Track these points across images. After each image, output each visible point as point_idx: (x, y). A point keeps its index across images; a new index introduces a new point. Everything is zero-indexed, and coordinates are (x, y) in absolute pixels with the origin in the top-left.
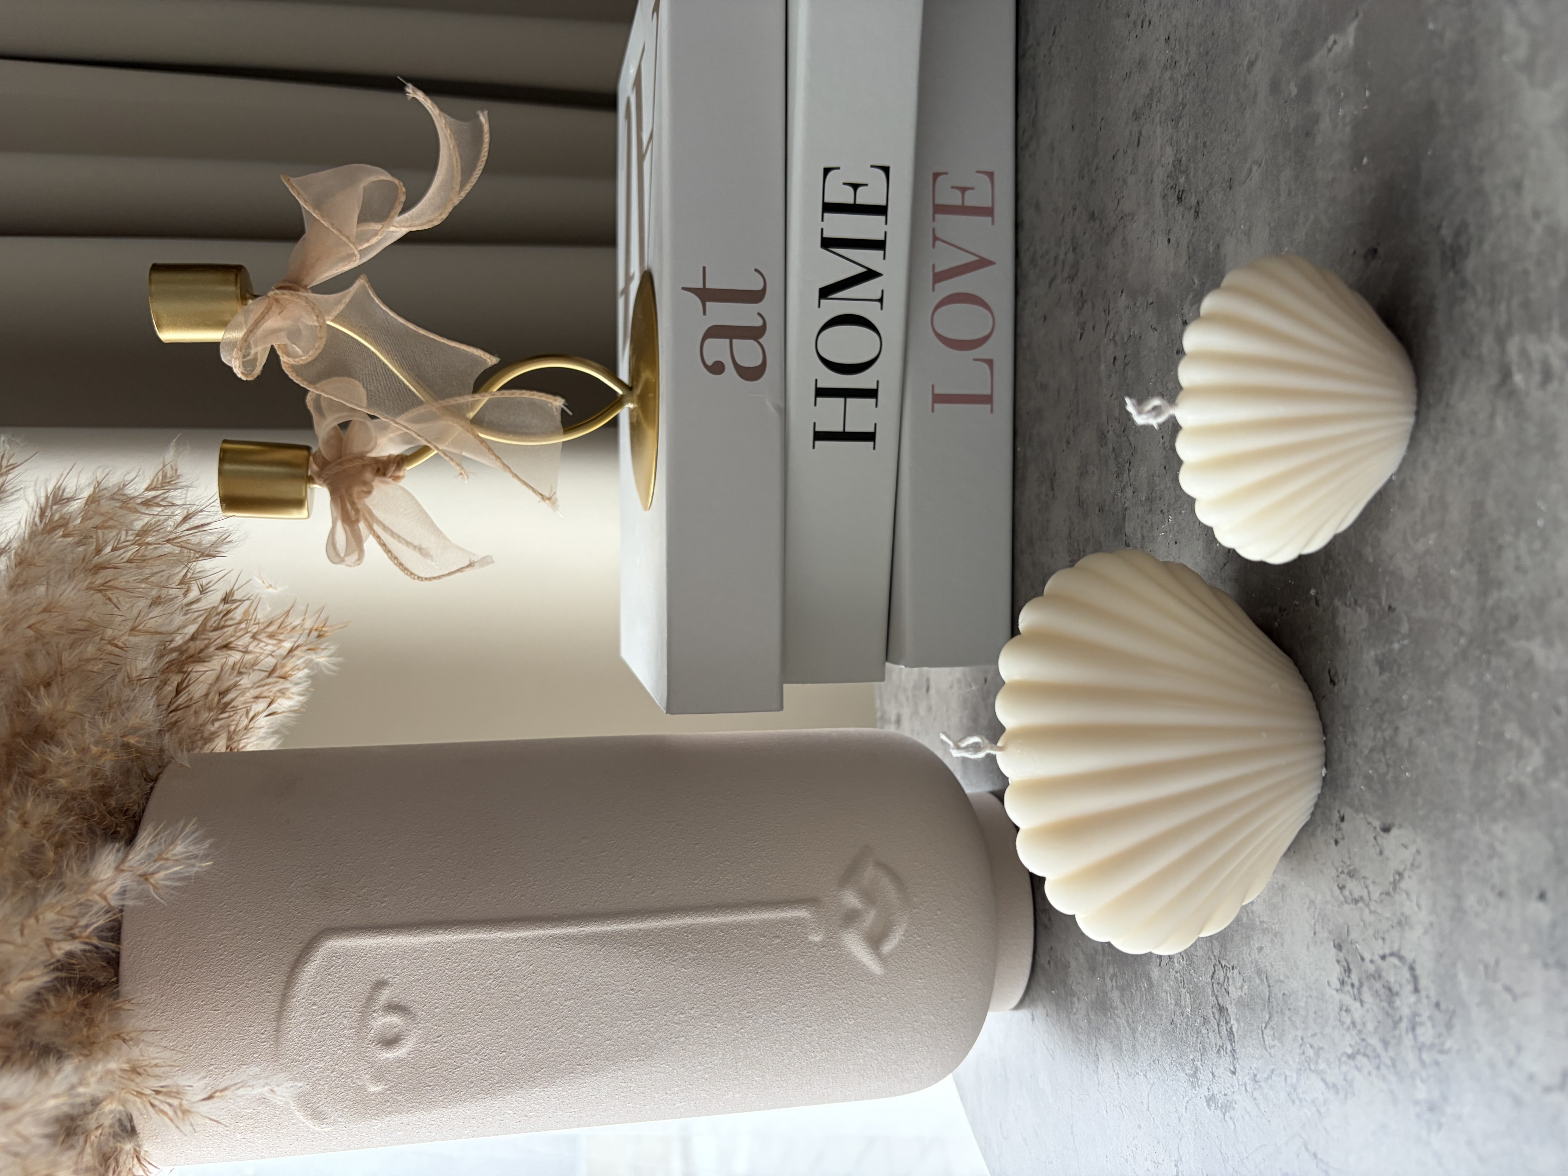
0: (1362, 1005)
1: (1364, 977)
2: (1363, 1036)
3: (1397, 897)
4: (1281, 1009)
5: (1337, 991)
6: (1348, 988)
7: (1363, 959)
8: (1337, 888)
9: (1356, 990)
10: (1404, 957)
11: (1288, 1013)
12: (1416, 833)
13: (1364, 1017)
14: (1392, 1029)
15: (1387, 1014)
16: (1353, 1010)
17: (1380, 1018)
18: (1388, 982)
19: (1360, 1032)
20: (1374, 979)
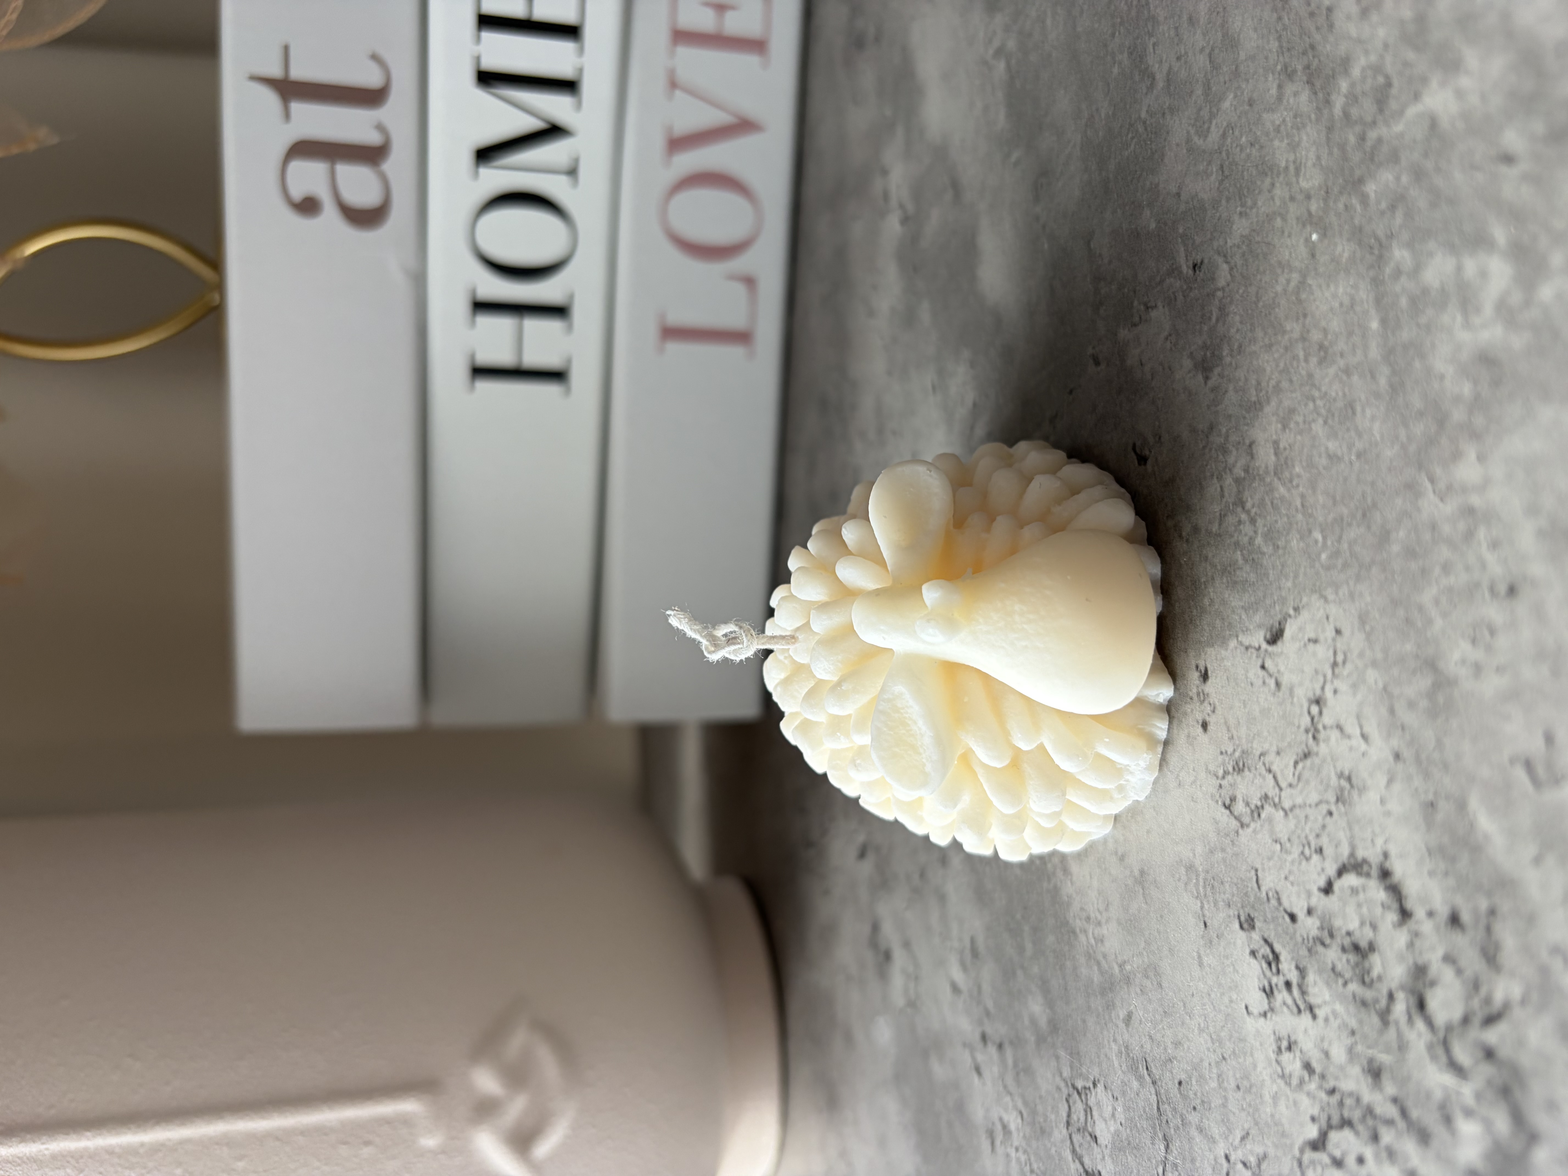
0: (1314, 1017)
1: (1304, 952)
2: (1331, 1084)
3: (1323, 749)
4: (1181, 1116)
5: (1265, 1015)
6: (1281, 996)
7: (1293, 917)
8: (1223, 810)
9: (1296, 991)
10: (1365, 861)
11: (1194, 1118)
12: (1326, 600)
13: (1322, 1040)
14: (1381, 1032)
15: (1364, 1004)
16: (1300, 1037)
17: (1353, 1023)
18: (1349, 934)
19: (1323, 1077)
20: (1323, 944)
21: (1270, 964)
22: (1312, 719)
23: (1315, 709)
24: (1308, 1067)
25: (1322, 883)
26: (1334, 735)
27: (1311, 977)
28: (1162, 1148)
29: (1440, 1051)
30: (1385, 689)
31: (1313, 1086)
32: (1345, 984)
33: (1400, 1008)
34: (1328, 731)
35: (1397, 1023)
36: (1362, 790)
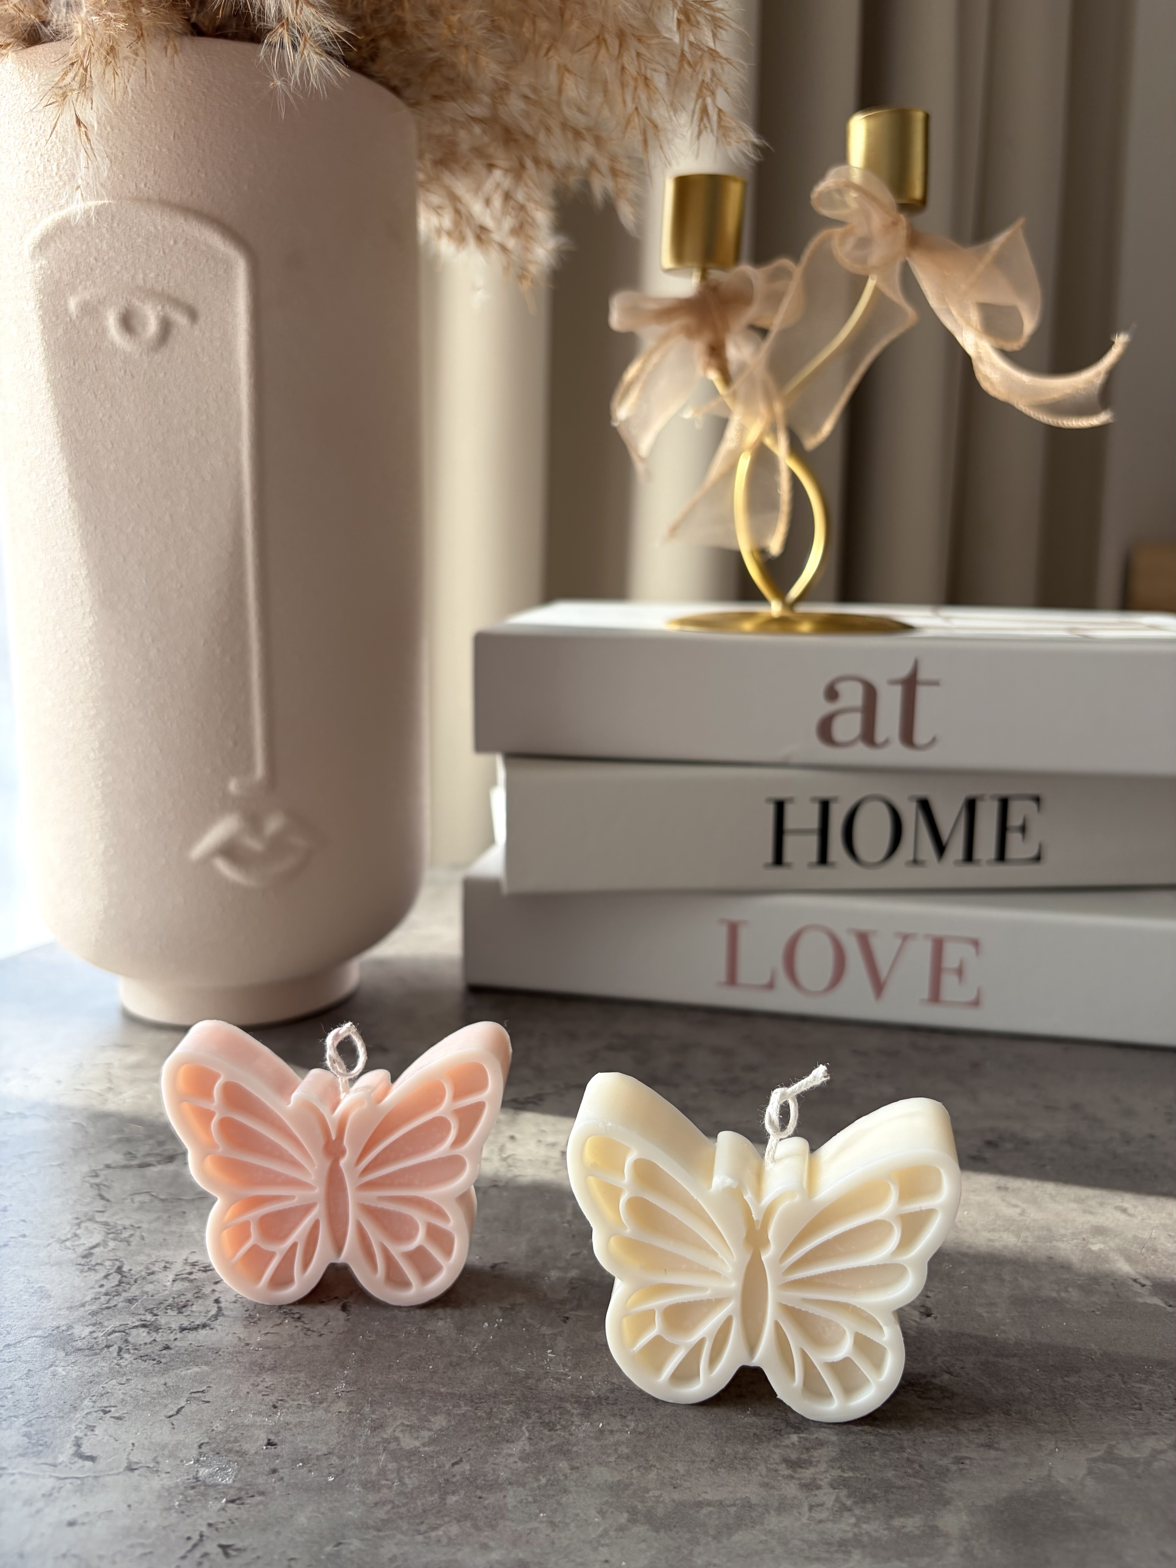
0: (170, 1281)
1: (198, 1284)
6: (188, 1269)
9: (185, 1276)
10: (217, 1319)
11: (165, 1216)
12: (340, 1334)
13: (158, 1282)
14: (145, 1307)
15: (161, 1303)
16: (166, 1273)
17: (156, 1297)
18: (192, 1305)
19: (144, 1278)
20: (196, 1293)
21: (205, 1267)
22: (294, 1314)
23: (297, 1316)
24: (153, 1273)
25: (221, 1300)
26: (279, 1321)
27: (187, 1284)
28: (162, 1197)
29: (122, 1328)
30: (280, 1348)
31: (143, 1273)
32: (174, 1298)
33: (149, 1317)
34: (282, 1319)
35: (144, 1315)
36: (245, 1327)
